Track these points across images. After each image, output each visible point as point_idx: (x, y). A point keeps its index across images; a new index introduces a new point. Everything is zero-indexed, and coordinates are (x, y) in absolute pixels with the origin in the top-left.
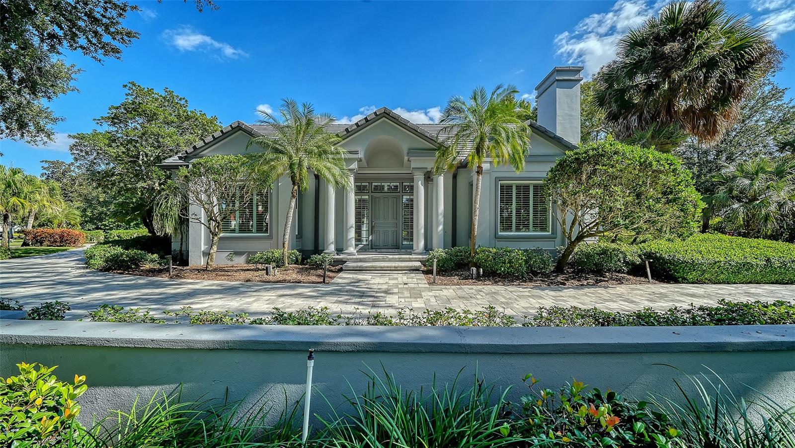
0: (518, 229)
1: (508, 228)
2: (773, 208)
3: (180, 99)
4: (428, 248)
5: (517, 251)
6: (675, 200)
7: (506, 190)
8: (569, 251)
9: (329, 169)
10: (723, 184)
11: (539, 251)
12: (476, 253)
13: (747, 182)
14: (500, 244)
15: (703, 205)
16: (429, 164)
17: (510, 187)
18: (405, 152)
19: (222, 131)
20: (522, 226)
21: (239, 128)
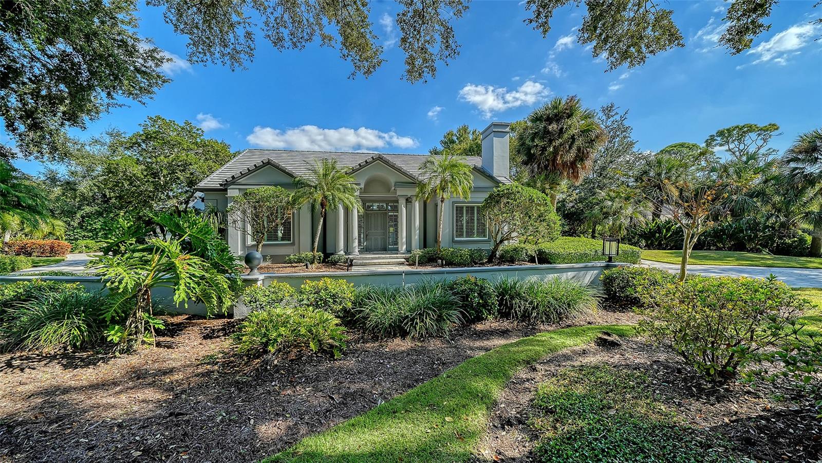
0: (467, 236)
1: (461, 235)
3: (198, 130)
4: (409, 251)
5: (465, 250)
7: (459, 210)
8: (495, 249)
9: (348, 199)
10: (598, 204)
11: (480, 250)
12: (441, 251)
14: (455, 246)
16: (409, 192)
17: (462, 208)
18: (393, 184)
19: (255, 165)
20: (469, 234)
21: (269, 163)
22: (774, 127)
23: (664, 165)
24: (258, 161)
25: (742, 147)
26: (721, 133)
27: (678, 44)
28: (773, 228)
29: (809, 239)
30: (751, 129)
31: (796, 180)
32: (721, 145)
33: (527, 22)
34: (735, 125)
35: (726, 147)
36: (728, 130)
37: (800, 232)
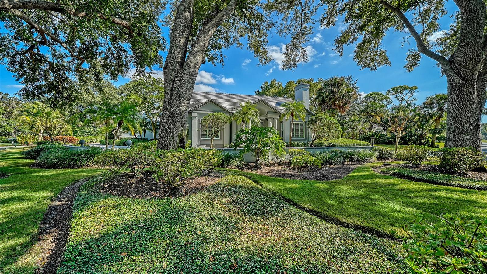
0: (296, 137)
1: (293, 137)
2: (358, 131)
6: (337, 130)
10: (346, 123)
13: (352, 123)
15: (342, 132)
16: (274, 116)
17: (294, 124)
18: (266, 112)
19: (205, 102)
20: (297, 136)
21: (211, 101)
22: (415, 88)
23: (374, 106)
24: (206, 100)
25: (402, 96)
26: (393, 89)
27: (389, 65)
28: (418, 136)
29: (430, 140)
30: (406, 88)
31: (426, 116)
32: (393, 95)
33: (334, 50)
34: (399, 86)
35: (395, 96)
36: (396, 88)
37: (427, 138)
